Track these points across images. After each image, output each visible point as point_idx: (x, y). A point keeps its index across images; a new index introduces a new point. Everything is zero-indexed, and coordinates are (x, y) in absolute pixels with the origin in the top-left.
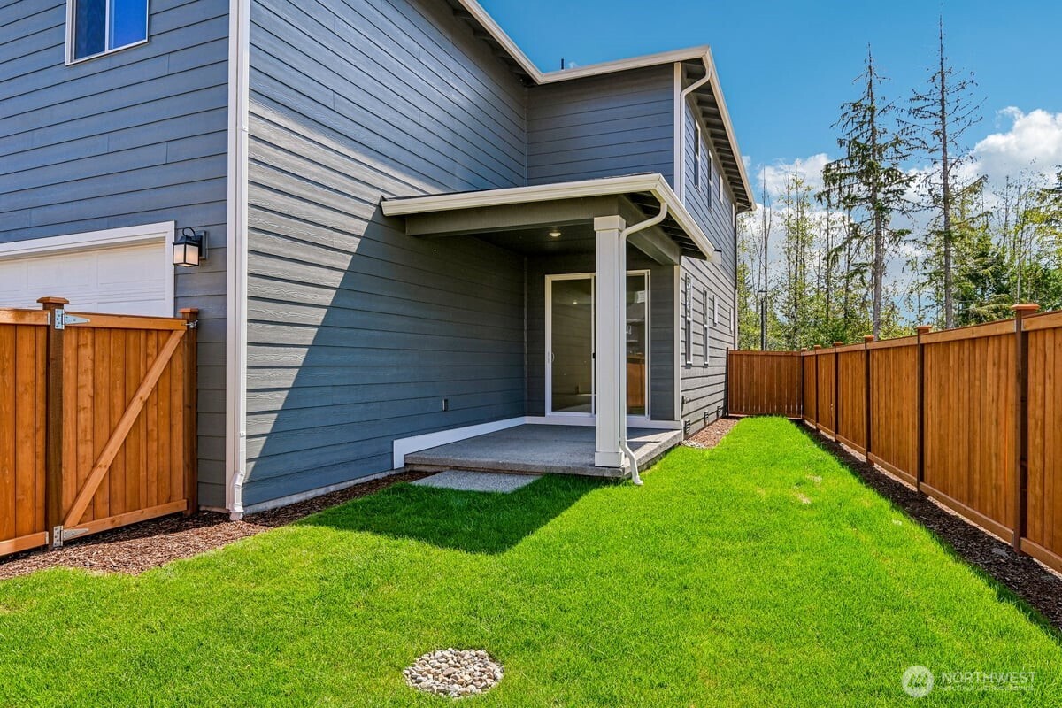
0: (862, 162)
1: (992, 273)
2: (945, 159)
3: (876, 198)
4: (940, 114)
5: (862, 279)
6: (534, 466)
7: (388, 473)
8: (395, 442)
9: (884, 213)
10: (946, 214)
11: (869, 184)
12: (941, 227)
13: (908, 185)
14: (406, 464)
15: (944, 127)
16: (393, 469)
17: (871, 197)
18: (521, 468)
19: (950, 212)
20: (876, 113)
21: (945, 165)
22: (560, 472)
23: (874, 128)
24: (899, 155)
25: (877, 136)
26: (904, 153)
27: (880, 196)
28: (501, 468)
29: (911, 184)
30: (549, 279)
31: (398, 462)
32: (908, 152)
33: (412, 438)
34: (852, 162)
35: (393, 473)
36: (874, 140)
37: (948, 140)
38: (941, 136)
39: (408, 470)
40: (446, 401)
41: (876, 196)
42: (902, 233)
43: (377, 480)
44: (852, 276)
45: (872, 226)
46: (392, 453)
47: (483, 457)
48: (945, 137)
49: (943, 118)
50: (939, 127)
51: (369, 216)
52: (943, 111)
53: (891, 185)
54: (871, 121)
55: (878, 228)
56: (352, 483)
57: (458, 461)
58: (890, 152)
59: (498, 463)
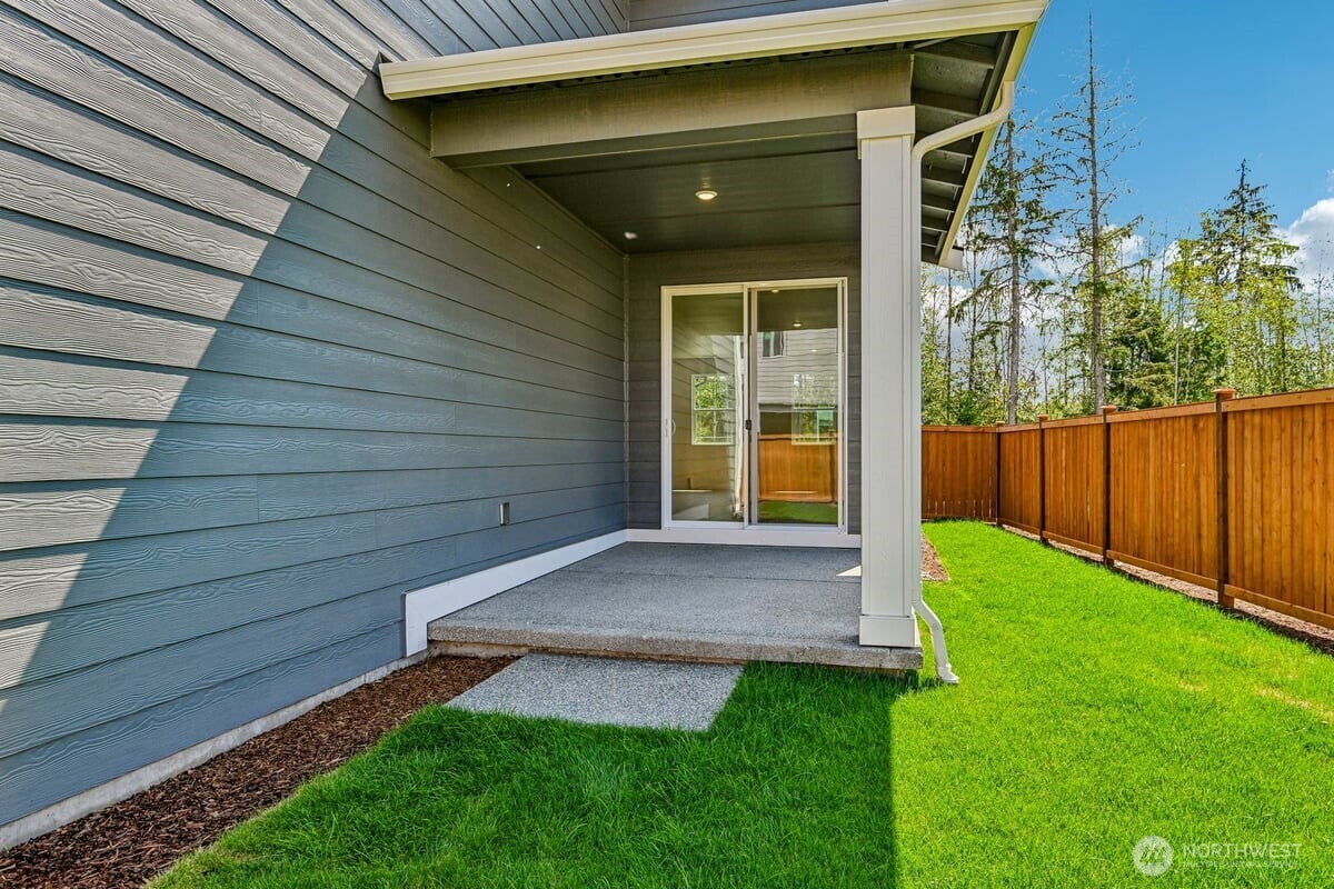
0: (997, 193)
1: (1149, 335)
2: (1093, 193)
3: (1013, 238)
4: (1089, 135)
5: (993, 342)
6: (721, 645)
7: (394, 667)
8: (410, 597)
9: (1027, 257)
10: (1095, 262)
11: (1005, 221)
12: (1088, 276)
13: (1051, 223)
14: (430, 642)
15: (1093, 152)
16: (403, 657)
17: (1007, 237)
18: (692, 651)
19: (1100, 259)
20: (1015, 129)
21: (1095, 200)
22: (782, 658)
23: (1011, 149)
24: (1043, 185)
25: (1015, 160)
26: (1048, 183)
27: (1019, 236)
28: (647, 650)
29: (1055, 221)
30: (668, 293)
31: (416, 642)
32: (1053, 182)
33: (444, 586)
34: (985, 191)
35: (404, 664)
36: (1010, 165)
37: (1098, 168)
38: (1089, 164)
39: (436, 653)
40: (506, 505)
41: (1013, 236)
42: (1043, 284)
43: (368, 687)
44: (982, 337)
45: (1007, 274)
46: (403, 621)
47: (600, 625)
48: (1094, 164)
49: (1092, 142)
50: (1087, 154)
51: (353, 90)
52: (1092, 132)
53: (1031, 223)
54: (1008, 140)
55: (1015, 275)
56: (311, 703)
57: (551, 637)
58: (1029, 181)
59: (640, 640)
